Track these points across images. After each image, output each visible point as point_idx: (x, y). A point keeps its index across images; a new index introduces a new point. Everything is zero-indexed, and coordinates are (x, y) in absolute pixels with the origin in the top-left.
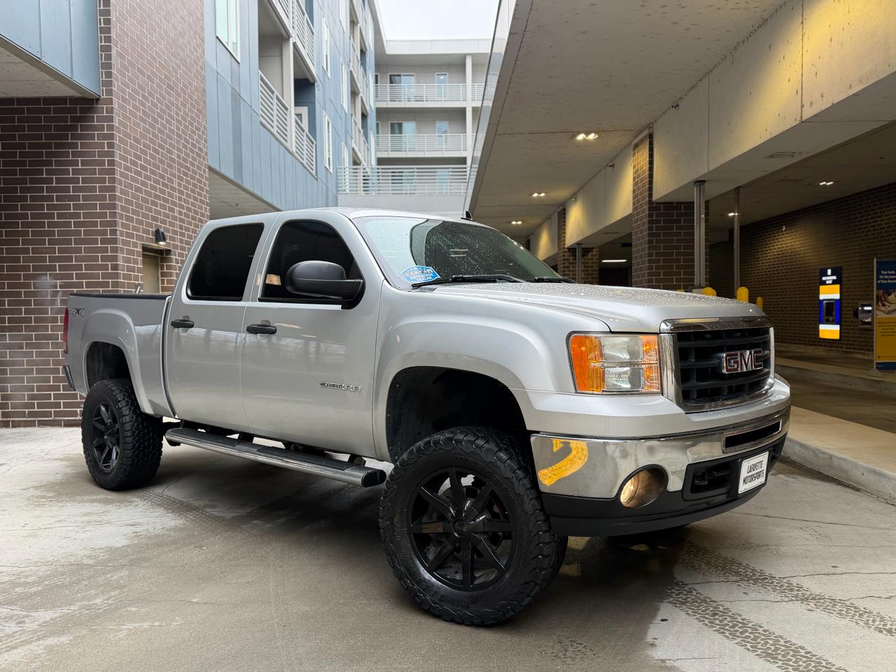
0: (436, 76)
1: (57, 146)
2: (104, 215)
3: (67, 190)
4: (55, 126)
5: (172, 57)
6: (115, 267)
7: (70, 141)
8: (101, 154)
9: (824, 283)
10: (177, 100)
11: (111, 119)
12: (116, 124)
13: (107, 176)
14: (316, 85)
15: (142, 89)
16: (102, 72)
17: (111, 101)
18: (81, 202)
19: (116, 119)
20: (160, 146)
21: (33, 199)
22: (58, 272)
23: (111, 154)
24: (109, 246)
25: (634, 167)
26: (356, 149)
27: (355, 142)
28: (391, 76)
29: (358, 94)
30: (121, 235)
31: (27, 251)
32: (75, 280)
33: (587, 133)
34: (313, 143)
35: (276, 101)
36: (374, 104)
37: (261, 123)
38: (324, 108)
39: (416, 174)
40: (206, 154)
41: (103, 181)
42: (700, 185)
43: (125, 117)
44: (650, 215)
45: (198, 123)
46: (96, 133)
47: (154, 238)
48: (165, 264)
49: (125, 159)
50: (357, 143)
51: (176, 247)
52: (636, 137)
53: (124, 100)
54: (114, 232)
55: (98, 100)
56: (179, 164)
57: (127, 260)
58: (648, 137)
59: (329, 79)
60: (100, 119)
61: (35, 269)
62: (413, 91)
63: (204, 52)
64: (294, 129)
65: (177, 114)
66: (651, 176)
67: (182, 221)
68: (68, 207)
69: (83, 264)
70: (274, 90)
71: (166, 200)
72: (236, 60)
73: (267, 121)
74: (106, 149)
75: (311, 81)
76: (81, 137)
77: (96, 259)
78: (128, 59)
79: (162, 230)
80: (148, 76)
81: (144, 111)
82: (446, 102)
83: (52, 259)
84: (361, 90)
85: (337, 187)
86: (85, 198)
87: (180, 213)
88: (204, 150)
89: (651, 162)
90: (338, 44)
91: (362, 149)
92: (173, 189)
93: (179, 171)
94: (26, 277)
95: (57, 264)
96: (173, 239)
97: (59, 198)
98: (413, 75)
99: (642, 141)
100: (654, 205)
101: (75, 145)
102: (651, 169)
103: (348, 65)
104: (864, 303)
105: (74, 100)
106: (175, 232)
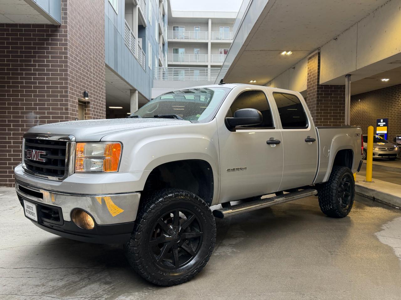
0: (195, 28)
1: (39, 48)
2: (62, 83)
3: (44, 70)
4: (38, 38)
5: (92, 8)
6: (67, 109)
7: (45, 46)
8: (61, 53)
9: (379, 126)
10: (93, 29)
11: (66, 36)
12: (68, 38)
13: (63, 64)
14: (146, 28)
15: (79, 22)
16: (62, 12)
17: (66, 27)
18: (50, 77)
19: (68, 36)
20: (86, 51)
21: (26, 74)
22: (38, 111)
23: (66, 53)
24: (64, 98)
25: (308, 68)
26: (161, 59)
27: (160, 56)
28: (174, 27)
29: (161, 34)
30: (70, 94)
31: (22, 100)
32: (46, 115)
33: (287, 51)
34: (144, 55)
35: (131, 34)
36: (167, 39)
37: (125, 44)
38: (149, 39)
39: (189, 71)
40: (104, 56)
41: (62, 66)
42: (349, 77)
43: (72, 35)
44: (318, 91)
45: (102, 41)
46: (58, 42)
47: (83, 95)
48: (87, 109)
49: (72, 56)
50: (161, 56)
51: (92, 100)
52: (310, 54)
53: (72, 27)
54: (66, 92)
55: (60, 26)
56: (94, 60)
57: (72, 106)
58: (318, 54)
59: (151, 26)
60: (60, 36)
61: (27, 109)
62: (184, 34)
63: (104, 8)
64: (137, 48)
65: (93, 36)
66: (319, 72)
67: (94, 88)
68: (44, 79)
69: (51, 107)
70: (130, 29)
71: (88, 78)
72: (116, 13)
73: (127, 44)
74: (63, 51)
75: (144, 26)
76: (50, 44)
77: (57, 105)
78: (74, 7)
79: (87, 92)
80: (82, 16)
81: (80, 33)
82: (199, 40)
83: (35, 104)
84: (163, 33)
85: (153, 76)
86: (52, 74)
87: (94, 84)
88: (104, 54)
89: (319, 66)
90: (154, 10)
91: (163, 59)
92: (91, 72)
93: (94, 64)
94: (22, 113)
95: (38, 107)
96: (91, 97)
97: (39, 74)
98: (184, 27)
99: (313, 56)
100: (320, 86)
101: (48, 48)
102: (319, 69)
103: (158, 20)
104: (399, 135)
105: (48, 26)
106: (92, 93)
